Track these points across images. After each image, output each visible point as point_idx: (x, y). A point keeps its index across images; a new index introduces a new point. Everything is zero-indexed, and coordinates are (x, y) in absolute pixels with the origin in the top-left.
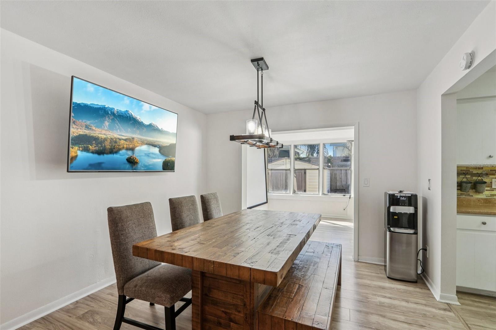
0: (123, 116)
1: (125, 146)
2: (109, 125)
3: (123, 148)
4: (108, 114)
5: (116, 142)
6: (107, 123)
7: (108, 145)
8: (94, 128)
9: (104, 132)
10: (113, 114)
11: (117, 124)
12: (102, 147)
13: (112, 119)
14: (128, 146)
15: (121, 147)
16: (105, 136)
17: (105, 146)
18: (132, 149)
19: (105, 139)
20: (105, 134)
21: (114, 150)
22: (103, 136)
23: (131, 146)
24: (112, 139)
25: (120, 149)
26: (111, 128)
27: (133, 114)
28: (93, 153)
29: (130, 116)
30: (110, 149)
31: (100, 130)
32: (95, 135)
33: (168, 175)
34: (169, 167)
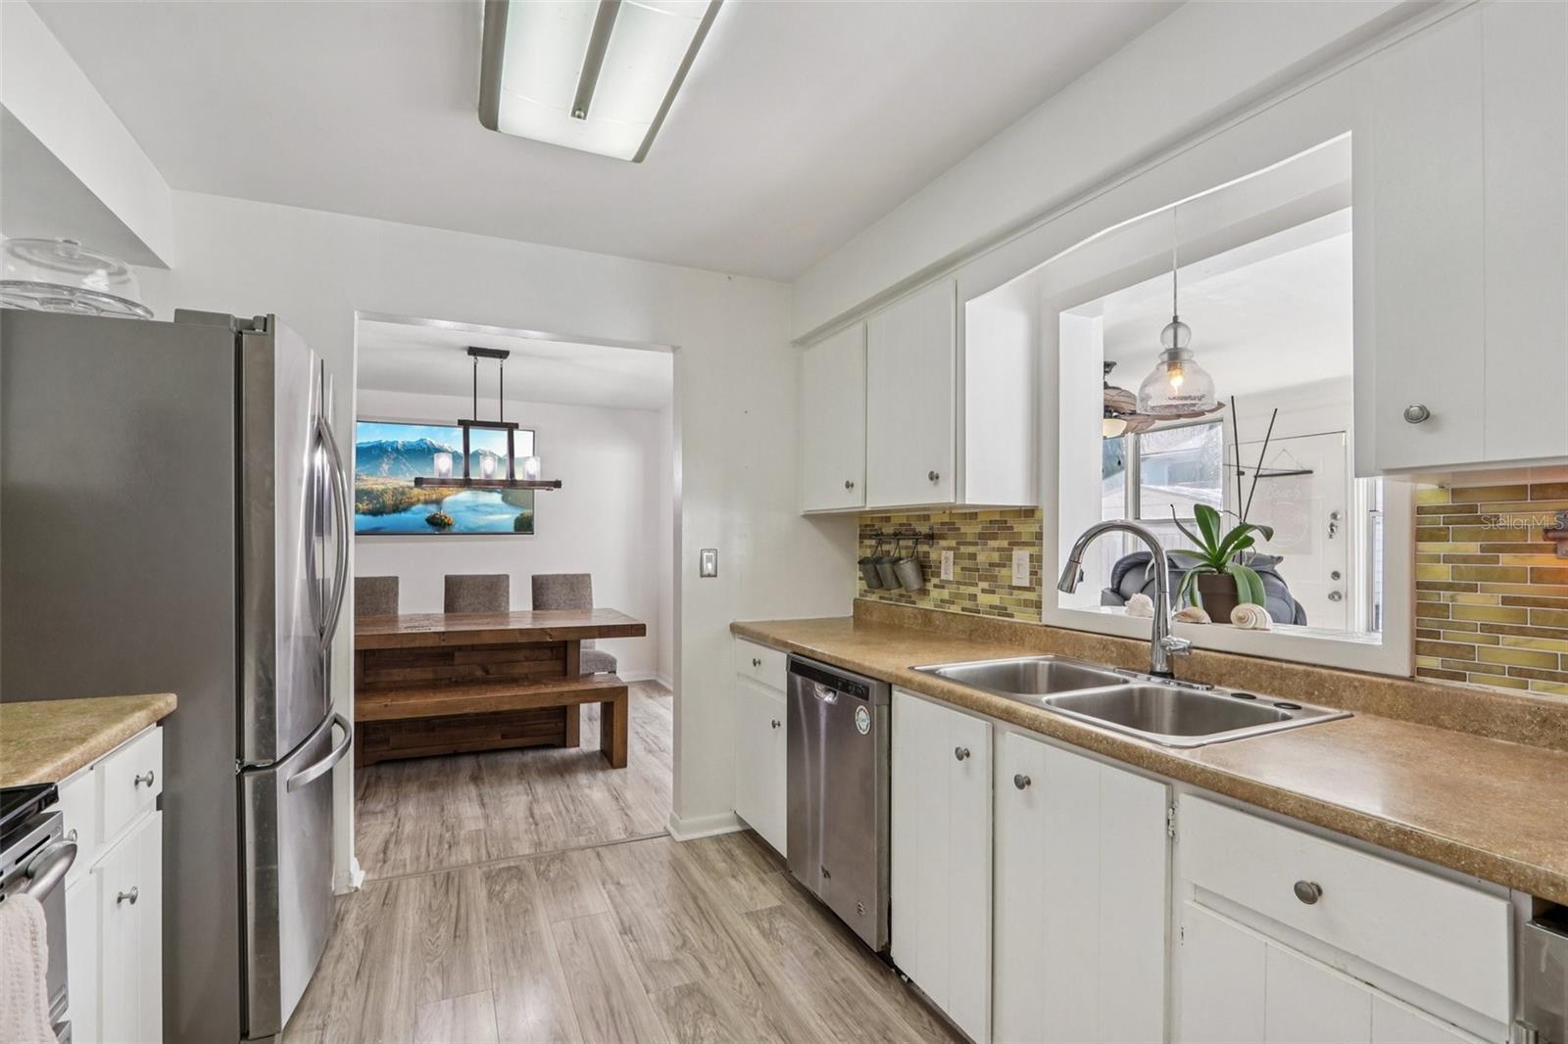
0: (414, 450)
1: (422, 498)
2: (389, 469)
3: (419, 501)
4: (387, 451)
5: (403, 493)
6: (385, 467)
7: (389, 500)
8: (365, 477)
9: (381, 480)
10: (396, 450)
11: (404, 464)
12: (379, 503)
13: (394, 459)
14: (427, 497)
15: (413, 500)
16: (383, 487)
17: (384, 502)
18: (438, 502)
19: (384, 491)
20: (382, 484)
21: (401, 506)
22: (381, 487)
23: (434, 497)
24: (395, 489)
25: (412, 504)
26: (392, 473)
27: (434, 442)
28: (364, 513)
29: (428, 447)
30: (393, 506)
31: (374, 478)
32: (366, 487)
33: (523, 540)
34: (524, 526)
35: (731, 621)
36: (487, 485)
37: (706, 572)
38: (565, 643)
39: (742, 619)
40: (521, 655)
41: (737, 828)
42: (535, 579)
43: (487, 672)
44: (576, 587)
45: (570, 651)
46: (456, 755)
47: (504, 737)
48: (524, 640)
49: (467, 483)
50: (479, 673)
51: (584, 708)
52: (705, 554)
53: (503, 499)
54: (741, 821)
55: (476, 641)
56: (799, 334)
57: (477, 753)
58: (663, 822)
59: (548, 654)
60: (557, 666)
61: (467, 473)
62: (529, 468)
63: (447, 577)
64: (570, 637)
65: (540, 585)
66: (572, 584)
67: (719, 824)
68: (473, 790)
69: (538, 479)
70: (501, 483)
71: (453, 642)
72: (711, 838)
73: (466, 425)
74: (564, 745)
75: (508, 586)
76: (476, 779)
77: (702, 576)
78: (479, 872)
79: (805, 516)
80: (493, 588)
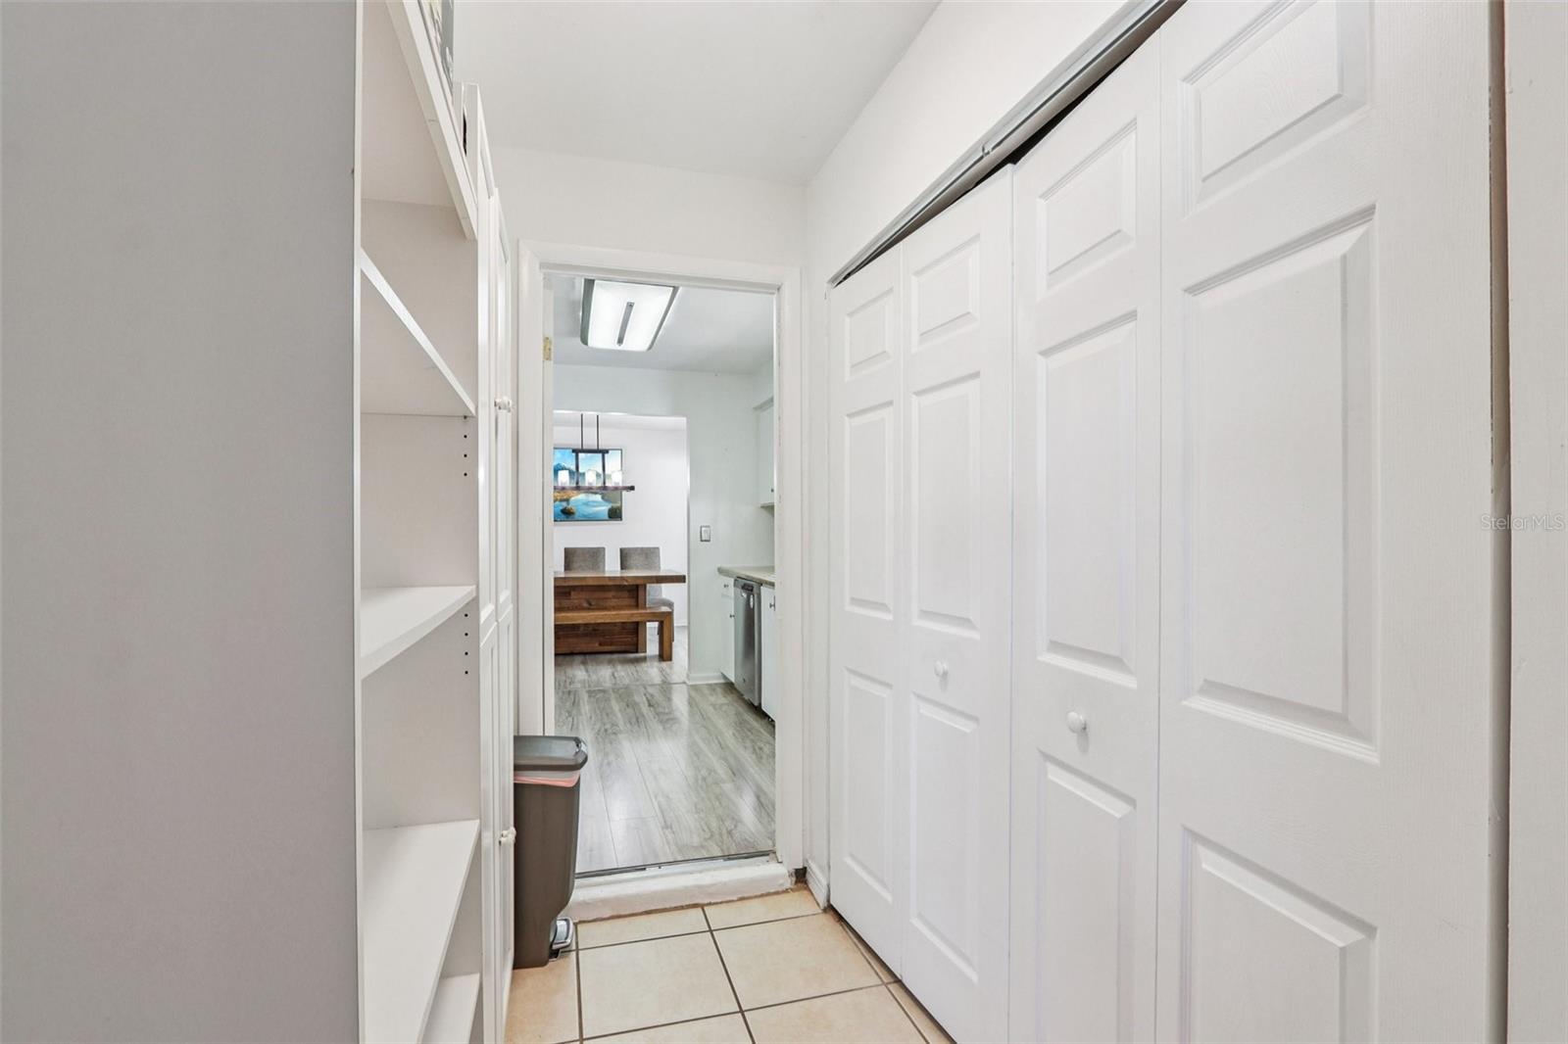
18: (567, 500)
33: (614, 524)
34: (615, 514)
35: (719, 566)
36: (590, 490)
37: (704, 539)
38: (637, 586)
39: (726, 566)
40: (611, 594)
41: (722, 681)
42: (622, 550)
43: (590, 605)
44: (650, 554)
45: (641, 593)
46: (572, 654)
47: (600, 644)
48: (611, 583)
49: (578, 488)
50: (585, 605)
51: (648, 624)
52: (703, 529)
53: (603, 498)
54: (725, 677)
55: (584, 583)
56: (756, 404)
57: (584, 654)
58: (683, 678)
59: (626, 594)
60: (632, 602)
61: (577, 483)
62: (616, 479)
63: (565, 549)
64: (639, 582)
65: (625, 556)
66: (646, 554)
67: (714, 678)
68: (582, 667)
69: (621, 485)
70: (599, 488)
71: (571, 584)
72: (707, 685)
73: (576, 452)
74: (637, 652)
75: (604, 555)
76: (584, 663)
77: (702, 541)
78: (584, 690)
79: (763, 507)
80: (596, 555)
